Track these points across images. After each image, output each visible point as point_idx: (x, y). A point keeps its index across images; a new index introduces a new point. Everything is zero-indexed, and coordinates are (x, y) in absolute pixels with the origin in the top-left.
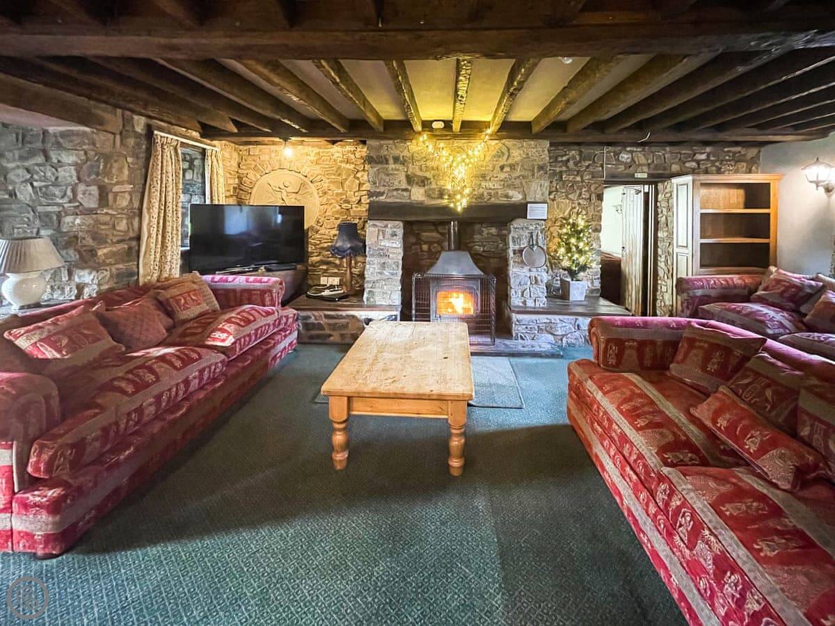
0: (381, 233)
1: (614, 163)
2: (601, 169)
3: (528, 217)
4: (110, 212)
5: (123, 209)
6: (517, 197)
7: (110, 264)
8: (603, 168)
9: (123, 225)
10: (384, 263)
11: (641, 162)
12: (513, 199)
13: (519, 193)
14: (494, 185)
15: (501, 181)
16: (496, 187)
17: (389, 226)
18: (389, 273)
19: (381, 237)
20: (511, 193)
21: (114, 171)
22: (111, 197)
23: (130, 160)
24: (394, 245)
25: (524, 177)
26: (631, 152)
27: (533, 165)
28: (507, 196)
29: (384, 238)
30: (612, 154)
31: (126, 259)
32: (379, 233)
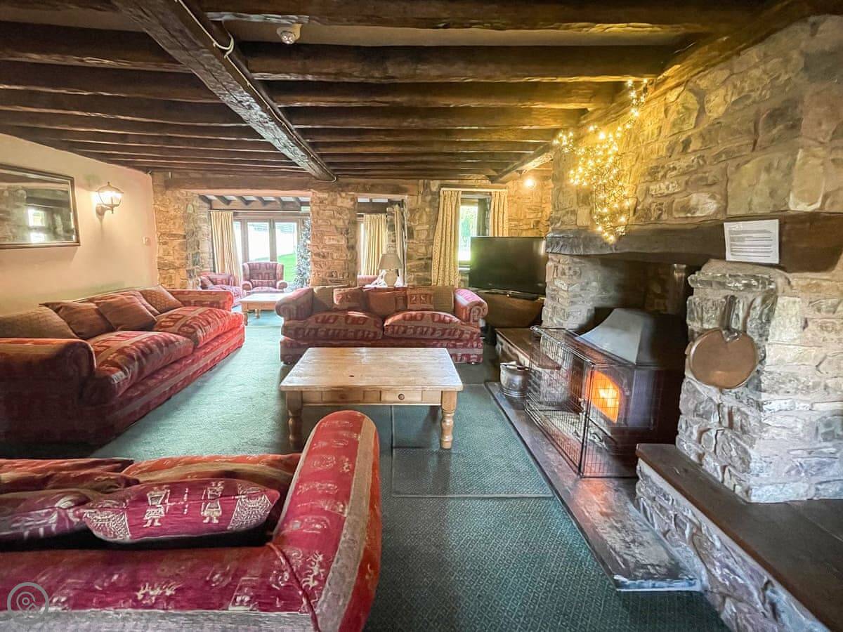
3: (729, 257)
4: (415, 241)
5: (423, 240)
6: (706, 206)
7: (413, 272)
9: (423, 250)
12: (698, 214)
13: (713, 197)
14: (668, 188)
15: (684, 174)
16: (671, 190)
20: (695, 198)
21: (417, 218)
22: (415, 233)
23: (427, 210)
25: (730, 154)
27: (758, 114)
28: (686, 208)
31: (424, 270)
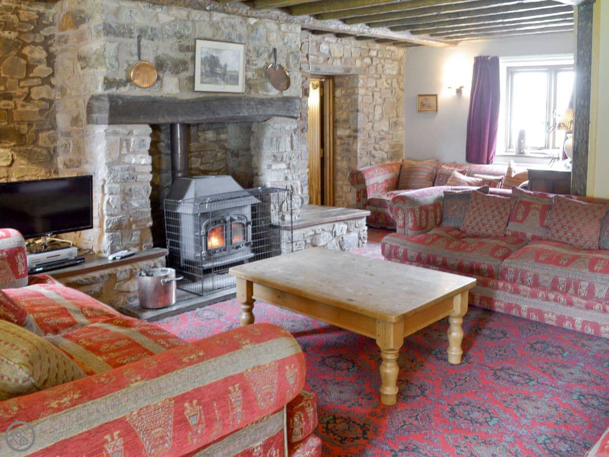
0: (124, 144)
1: (316, 54)
2: (306, 59)
8: (308, 59)
10: (130, 190)
11: (336, 55)
17: (135, 132)
18: (138, 203)
19: (124, 151)
24: (143, 162)
26: (328, 43)
29: (128, 150)
30: (314, 44)
32: (121, 144)
